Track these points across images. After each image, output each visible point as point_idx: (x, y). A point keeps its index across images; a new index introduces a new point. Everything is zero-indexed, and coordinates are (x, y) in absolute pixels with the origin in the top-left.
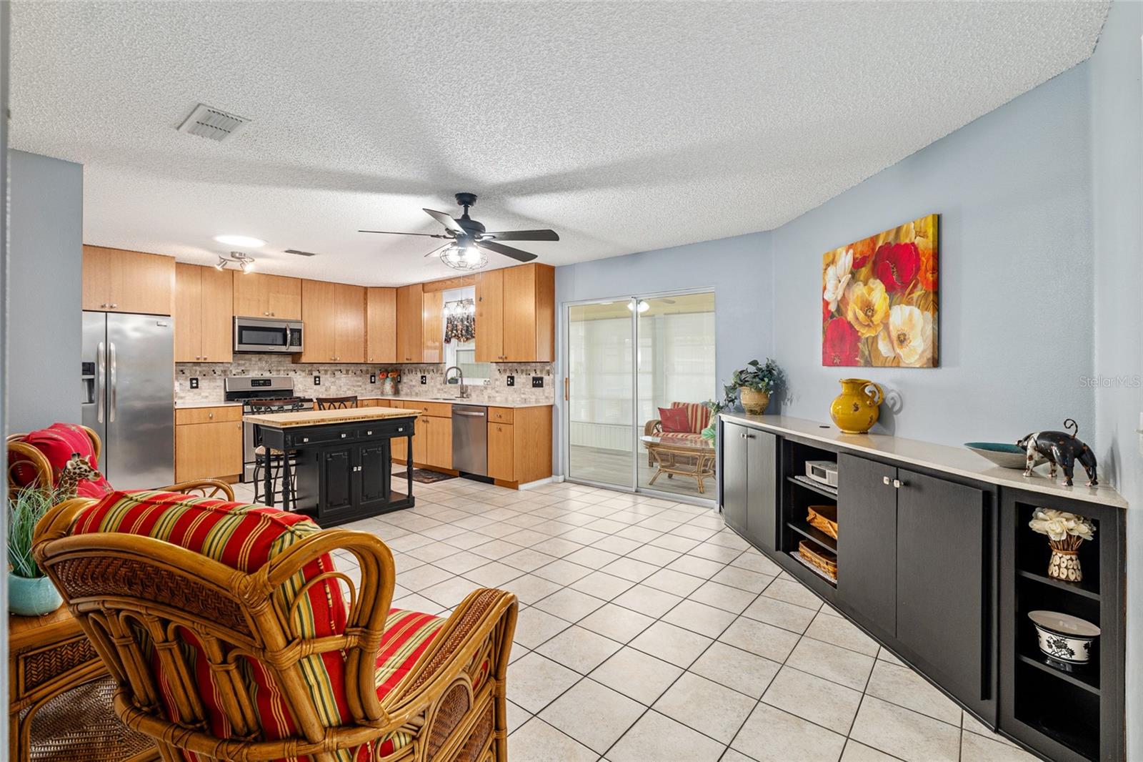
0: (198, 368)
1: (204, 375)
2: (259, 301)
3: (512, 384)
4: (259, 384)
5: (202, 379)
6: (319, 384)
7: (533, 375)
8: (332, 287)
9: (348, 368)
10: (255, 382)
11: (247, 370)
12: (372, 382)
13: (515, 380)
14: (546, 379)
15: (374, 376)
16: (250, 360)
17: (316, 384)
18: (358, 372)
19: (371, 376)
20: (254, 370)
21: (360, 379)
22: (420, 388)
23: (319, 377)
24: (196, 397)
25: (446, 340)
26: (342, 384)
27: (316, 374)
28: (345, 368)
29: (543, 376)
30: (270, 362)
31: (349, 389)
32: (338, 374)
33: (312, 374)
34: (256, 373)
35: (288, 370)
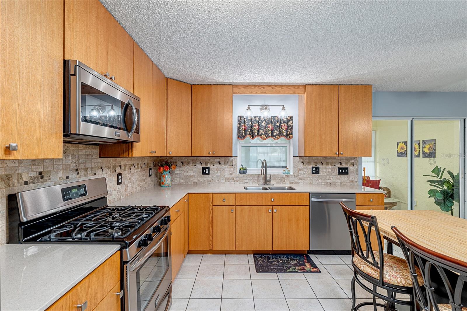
3: (318, 173)
6: (121, 183)
7: (339, 165)
8: (151, 65)
10: (67, 193)
11: (48, 172)
12: (150, 176)
13: (320, 169)
14: (351, 168)
17: (119, 183)
18: (144, 166)
19: (150, 170)
20: (57, 171)
21: (144, 173)
22: (200, 179)
23: (121, 175)
26: (135, 181)
27: (118, 171)
28: (136, 162)
29: (348, 166)
30: (77, 156)
31: (138, 185)
33: (115, 171)
34: (61, 176)
35: (96, 168)
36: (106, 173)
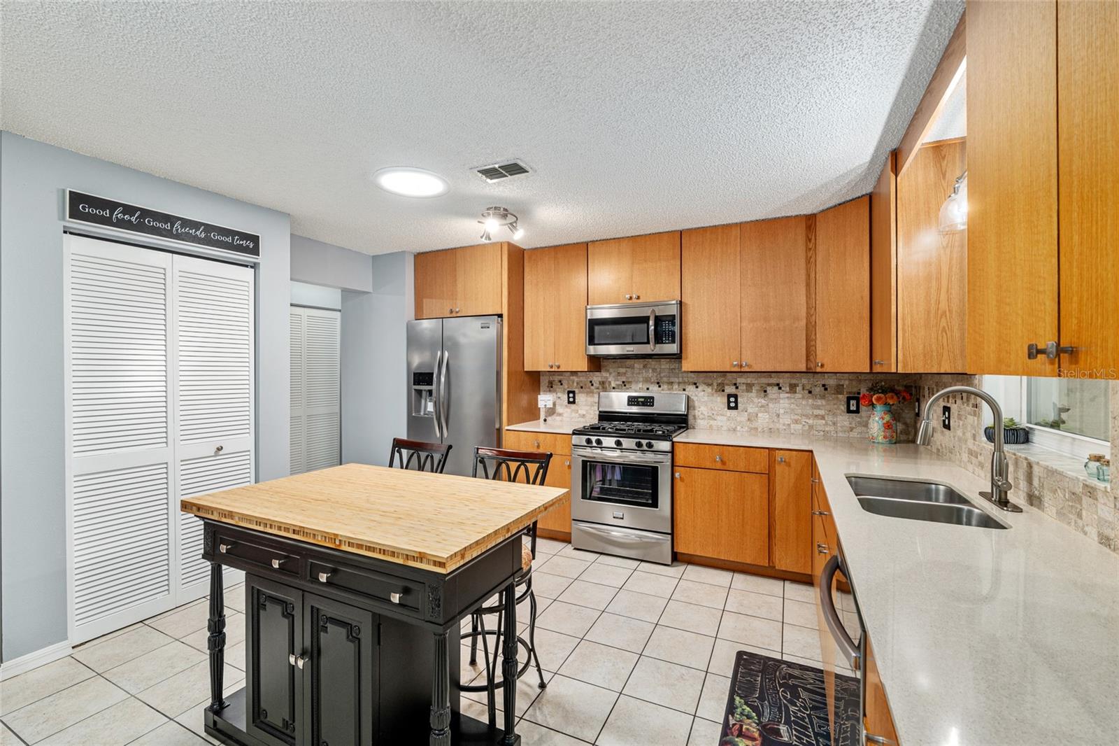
0: (575, 379)
1: (582, 387)
2: (619, 279)
4: (638, 402)
5: (580, 392)
6: (736, 408)
9: (794, 381)
10: (633, 401)
11: (629, 382)
12: (849, 411)
15: (858, 400)
16: (632, 367)
17: (729, 408)
18: (818, 390)
19: (849, 399)
20: (637, 382)
21: (819, 402)
23: (736, 396)
24: (574, 415)
26: (782, 411)
27: (730, 390)
28: (788, 381)
30: (658, 370)
31: (796, 422)
32: (772, 391)
33: (723, 391)
34: (641, 386)
35: (685, 383)
36: (704, 391)
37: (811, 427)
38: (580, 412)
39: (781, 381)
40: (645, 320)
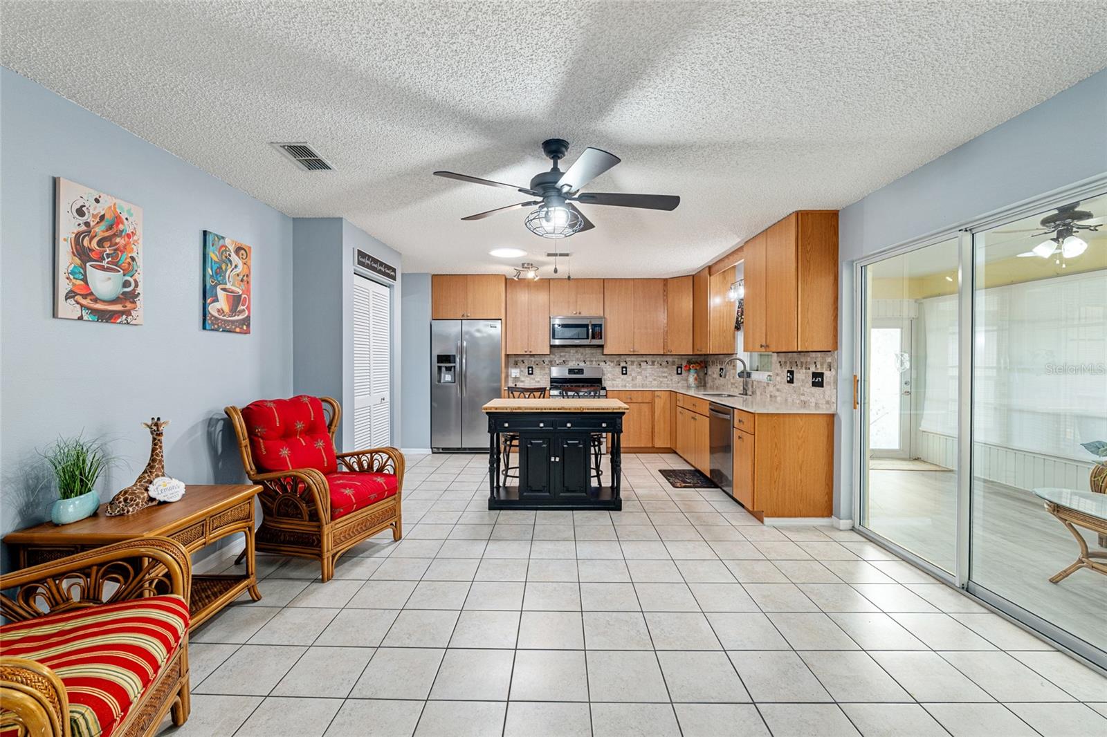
0: (533, 359)
1: (537, 365)
2: (569, 302)
3: (791, 381)
4: (575, 372)
5: (536, 367)
6: (626, 374)
7: (813, 369)
8: (632, 283)
9: (654, 360)
10: (571, 371)
11: (567, 361)
12: (678, 374)
13: (795, 375)
14: (828, 375)
15: (681, 368)
16: (568, 352)
17: (623, 374)
18: (664, 363)
19: (678, 368)
20: (572, 361)
21: (665, 370)
22: (719, 381)
23: (626, 368)
24: (532, 381)
25: (736, 327)
26: (648, 375)
27: (623, 364)
28: (651, 359)
29: (824, 371)
30: (585, 354)
31: (655, 380)
32: (644, 364)
33: (620, 365)
34: (574, 363)
35: (598, 361)
36: (609, 365)
37: (661, 382)
38: (536, 379)
39: (648, 360)
40: (586, 326)
